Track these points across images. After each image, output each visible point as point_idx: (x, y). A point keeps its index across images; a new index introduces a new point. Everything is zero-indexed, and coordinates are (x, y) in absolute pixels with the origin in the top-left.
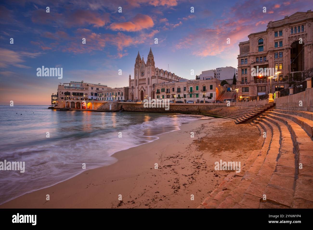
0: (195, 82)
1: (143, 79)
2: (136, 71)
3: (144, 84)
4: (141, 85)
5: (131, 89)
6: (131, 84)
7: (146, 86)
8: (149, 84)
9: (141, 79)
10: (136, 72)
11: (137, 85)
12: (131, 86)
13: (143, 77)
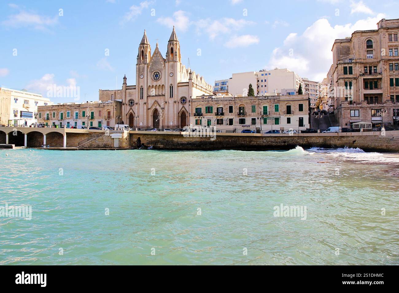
0: (272, 98)
1: (158, 85)
2: (141, 68)
3: (161, 97)
4: (153, 97)
5: (126, 105)
6: (127, 95)
7: (166, 100)
8: (171, 96)
9: (153, 86)
10: (141, 70)
11: (142, 98)
12: (128, 99)
13: (159, 83)
